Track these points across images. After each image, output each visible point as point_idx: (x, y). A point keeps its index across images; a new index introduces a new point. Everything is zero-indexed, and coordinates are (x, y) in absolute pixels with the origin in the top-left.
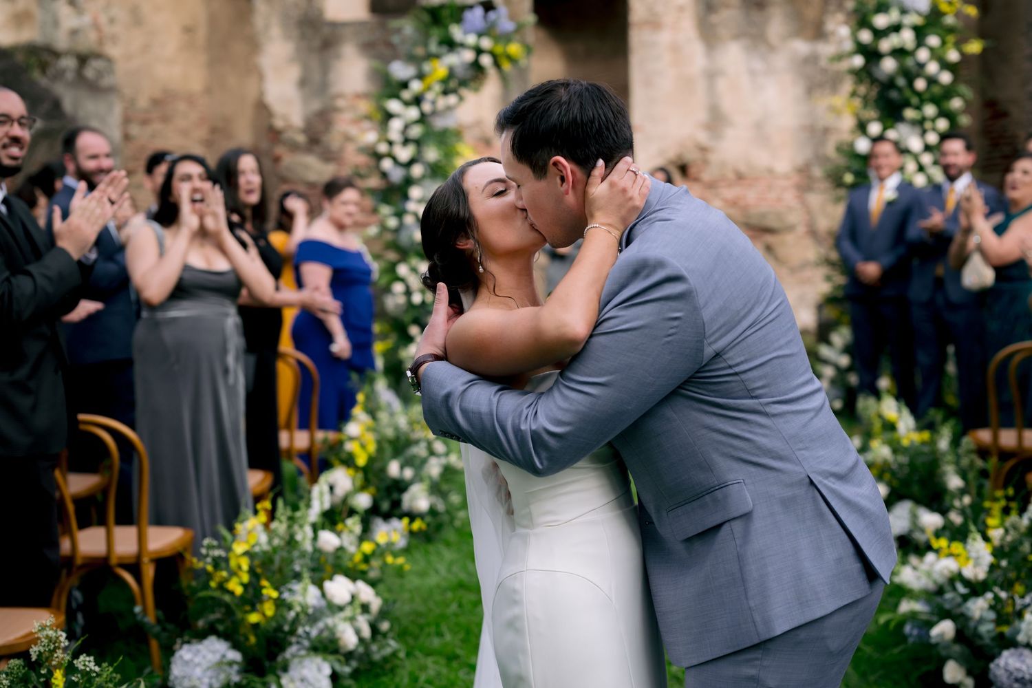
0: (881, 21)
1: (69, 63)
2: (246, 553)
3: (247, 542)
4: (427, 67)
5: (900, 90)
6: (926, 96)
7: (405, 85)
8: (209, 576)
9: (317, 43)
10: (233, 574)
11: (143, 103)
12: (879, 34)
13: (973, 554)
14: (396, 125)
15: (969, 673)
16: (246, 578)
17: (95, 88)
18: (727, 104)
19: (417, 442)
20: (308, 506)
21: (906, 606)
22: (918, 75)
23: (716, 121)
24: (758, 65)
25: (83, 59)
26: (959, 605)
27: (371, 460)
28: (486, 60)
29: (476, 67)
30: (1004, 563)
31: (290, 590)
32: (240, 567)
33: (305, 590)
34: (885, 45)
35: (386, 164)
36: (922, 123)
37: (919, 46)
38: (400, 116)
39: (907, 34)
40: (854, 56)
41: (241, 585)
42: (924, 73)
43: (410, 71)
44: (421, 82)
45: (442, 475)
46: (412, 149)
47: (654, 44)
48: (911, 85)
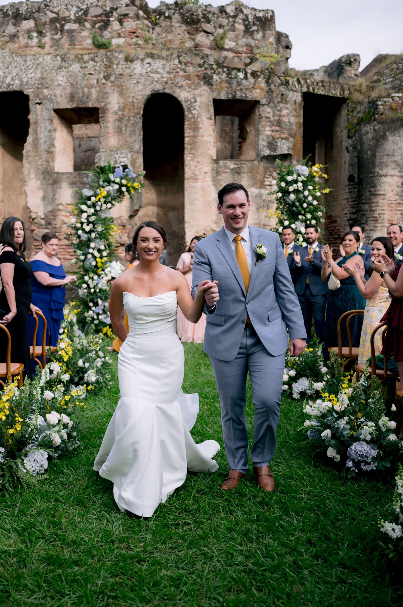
0: (289, 178)
2: (7, 401)
3: (8, 395)
4: (98, 191)
5: (296, 207)
6: (307, 210)
7: (89, 198)
9: (50, 182)
12: (289, 183)
13: (341, 400)
14: (85, 215)
15: (338, 453)
16: (7, 412)
19: (91, 351)
20: (40, 379)
21: (307, 423)
22: (304, 202)
26: (335, 422)
27: (70, 359)
28: (124, 189)
29: (120, 191)
30: (353, 404)
31: (30, 418)
32: (5, 407)
33: (37, 418)
34: (291, 189)
35: (80, 232)
36: (305, 221)
37: (304, 189)
38: (86, 212)
39: (300, 184)
40: (278, 192)
41: (6, 415)
42: (307, 201)
43: (91, 193)
44: (96, 197)
45: (102, 366)
46: (91, 226)
47: (194, 187)
48: (301, 205)
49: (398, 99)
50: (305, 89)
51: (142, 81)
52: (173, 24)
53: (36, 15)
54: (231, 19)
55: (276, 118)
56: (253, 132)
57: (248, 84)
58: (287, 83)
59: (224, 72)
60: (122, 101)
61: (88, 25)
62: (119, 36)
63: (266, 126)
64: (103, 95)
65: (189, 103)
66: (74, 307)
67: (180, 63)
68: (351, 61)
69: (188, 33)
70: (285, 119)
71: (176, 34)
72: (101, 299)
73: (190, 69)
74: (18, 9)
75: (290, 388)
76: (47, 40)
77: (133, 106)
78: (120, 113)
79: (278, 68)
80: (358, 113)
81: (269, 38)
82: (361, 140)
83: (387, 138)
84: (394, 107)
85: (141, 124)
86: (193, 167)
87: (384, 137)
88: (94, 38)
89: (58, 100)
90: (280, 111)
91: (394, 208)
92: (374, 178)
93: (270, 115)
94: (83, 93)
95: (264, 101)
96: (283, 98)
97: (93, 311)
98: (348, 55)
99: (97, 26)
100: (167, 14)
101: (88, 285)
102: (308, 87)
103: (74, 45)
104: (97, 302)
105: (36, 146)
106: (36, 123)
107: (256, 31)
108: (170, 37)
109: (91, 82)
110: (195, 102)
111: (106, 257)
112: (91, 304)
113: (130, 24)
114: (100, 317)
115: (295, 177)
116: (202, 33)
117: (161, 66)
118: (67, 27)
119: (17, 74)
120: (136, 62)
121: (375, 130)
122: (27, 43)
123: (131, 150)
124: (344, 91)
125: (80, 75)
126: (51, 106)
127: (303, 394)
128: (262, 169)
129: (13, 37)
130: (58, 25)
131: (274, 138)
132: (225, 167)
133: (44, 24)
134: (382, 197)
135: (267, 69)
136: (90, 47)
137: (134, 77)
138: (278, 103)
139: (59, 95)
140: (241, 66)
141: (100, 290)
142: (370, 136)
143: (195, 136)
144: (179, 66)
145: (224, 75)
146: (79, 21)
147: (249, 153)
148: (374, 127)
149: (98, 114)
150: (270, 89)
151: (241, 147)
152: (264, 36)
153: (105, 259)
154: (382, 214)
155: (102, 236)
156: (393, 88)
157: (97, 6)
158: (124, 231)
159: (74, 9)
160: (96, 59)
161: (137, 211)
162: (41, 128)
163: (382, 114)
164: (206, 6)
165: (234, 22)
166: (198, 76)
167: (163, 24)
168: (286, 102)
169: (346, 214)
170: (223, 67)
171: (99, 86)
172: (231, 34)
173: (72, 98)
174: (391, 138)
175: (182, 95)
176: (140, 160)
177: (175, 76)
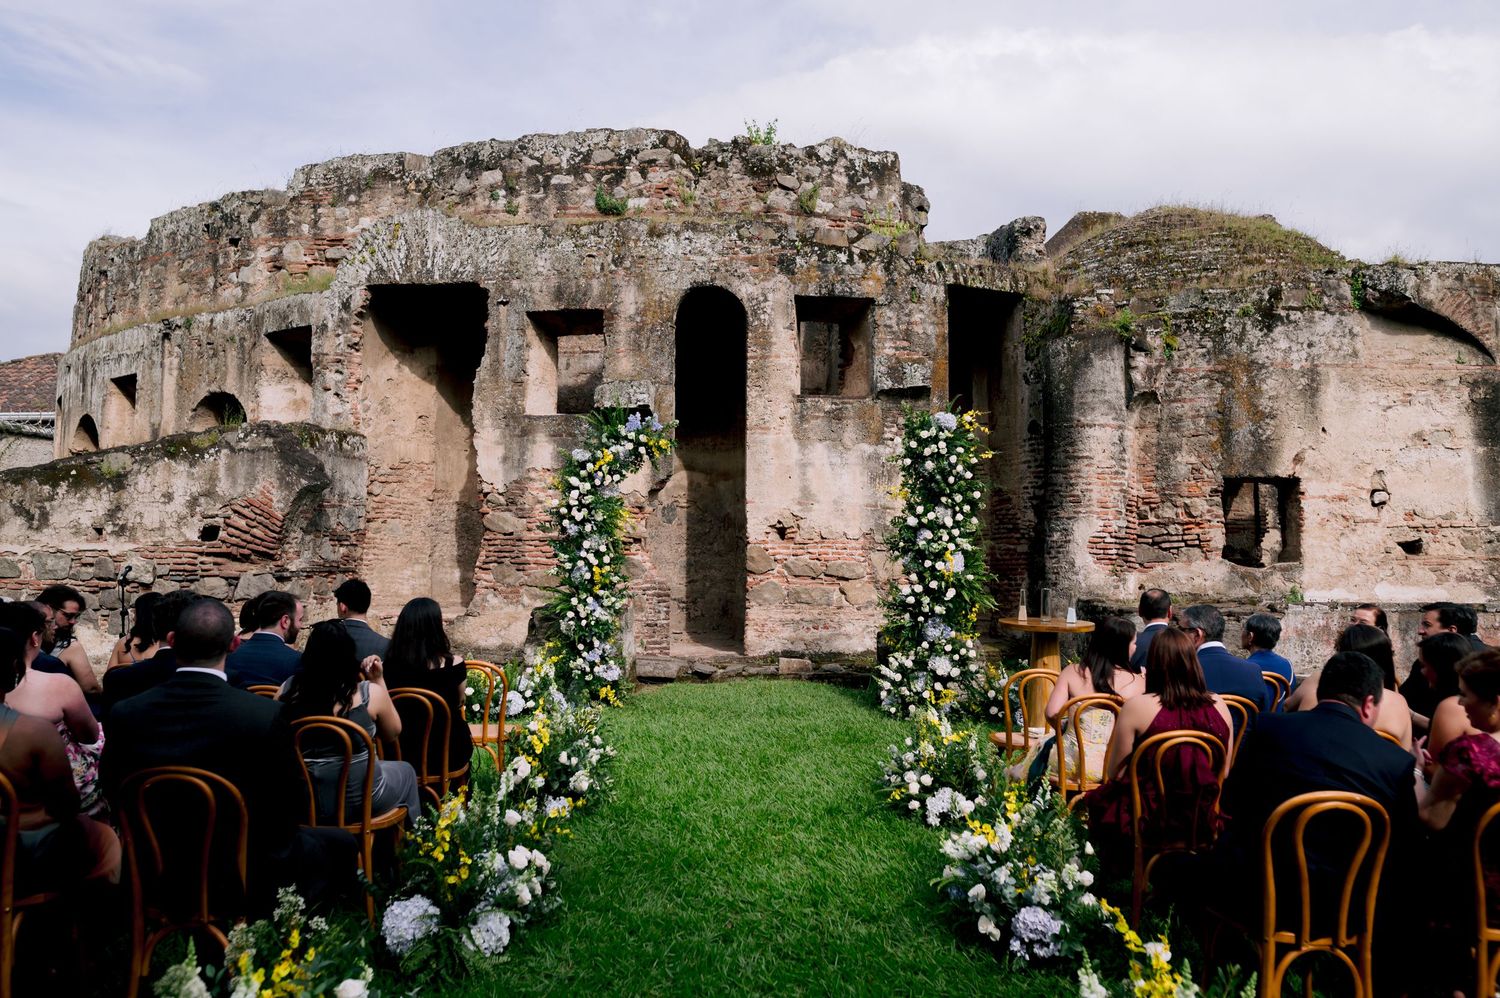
0: (924, 434)
1: (332, 438)
2: (447, 827)
3: (450, 818)
4: (599, 454)
5: (937, 482)
6: (955, 487)
7: (583, 465)
8: (419, 846)
9: (517, 432)
10: (437, 844)
11: (385, 469)
12: (923, 443)
13: (999, 833)
14: (575, 494)
15: (997, 926)
16: (447, 847)
17: (350, 457)
18: (814, 488)
19: (581, 737)
20: (498, 788)
21: (949, 872)
22: (950, 473)
23: (806, 497)
24: (836, 460)
25: (343, 436)
26: (990, 872)
27: (546, 749)
28: (642, 450)
29: (635, 452)
30: (1020, 840)
31: (481, 857)
32: (443, 838)
33: (493, 857)
34: (927, 452)
35: (566, 523)
36: (953, 507)
37: (950, 453)
38: (578, 488)
39: (942, 444)
40: (905, 457)
41: (443, 852)
42: (954, 471)
43: (587, 455)
44: (594, 464)
45: (598, 761)
46: (585, 511)
47: (763, 442)
48: (945, 480)
49: (1108, 298)
50: (951, 280)
51: (677, 266)
52: (730, 174)
53: (505, 163)
54: (825, 167)
55: (903, 327)
56: (864, 349)
57: (854, 272)
58: (921, 269)
59: (813, 252)
60: (642, 299)
61: (589, 177)
62: (640, 194)
63: (885, 340)
64: (611, 290)
65: (754, 302)
66: (551, 652)
67: (740, 238)
68: (1030, 229)
69: (755, 189)
70: (918, 329)
71: (734, 190)
72: (599, 638)
73: (757, 248)
74: (476, 154)
75: (924, 806)
76: (521, 201)
77: (661, 308)
78: (638, 319)
79: (904, 245)
80: (1042, 319)
81: (889, 196)
82: (1047, 365)
83: (1091, 360)
84: (1101, 311)
85: (672, 337)
86: (761, 409)
87: (1086, 361)
88: (598, 198)
89: (536, 297)
90: (908, 315)
91: (1108, 481)
92: (1072, 430)
93: (893, 322)
94: (578, 286)
95: (881, 299)
96: (915, 295)
97: (584, 659)
98: (1024, 220)
99: (604, 179)
100: (719, 160)
101: (577, 613)
102: (956, 276)
103: (565, 208)
104: (592, 643)
105: (495, 372)
106: (497, 334)
107: (868, 185)
108: (724, 195)
109: (592, 268)
110: (766, 300)
111: (609, 564)
112: (581, 647)
113: (658, 176)
114: (596, 669)
115: (933, 431)
116: (778, 190)
117: (708, 243)
118: (554, 181)
119: (471, 257)
120: (667, 237)
121: (1070, 349)
122: (489, 206)
123: (655, 379)
124: (1017, 283)
125: (574, 257)
126: (523, 307)
127: (944, 817)
128: (880, 412)
129: (467, 197)
130: (541, 178)
131: (898, 361)
132: (816, 407)
133: (519, 176)
134: (1086, 462)
135: (887, 247)
136: (592, 211)
137: (664, 260)
138: (906, 302)
139: (537, 290)
140: (843, 243)
141: (598, 621)
142: (1062, 359)
143: (764, 357)
144: (739, 242)
145: (815, 258)
146: (576, 171)
147: (857, 385)
148: (1068, 344)
149: (603, 320)
150: (892, 280)
151: (842, 375)
152: (881, 194)
153: (608, 568)
154: (1087, 490)
155: (604, 529)
156: (1100, 279)
157: (605, 147)
158: (640, 516)
159: (568, 153)
160: (601, 232)
161: (663, 483)
162: (505, 342)
163: (1082, 323)
164: (783, 147)
165: (831, 171)
166: (769, 259)
167: (713, 174)
168: (920, 301)
169: (1027, 488)
170: (812, 245)
171: (605, 275)
172: (826, 191)
173: (559, 293)
174: (1097, 363)
175: (744, 290)
176: (670, 397)
177: (732, 259)
